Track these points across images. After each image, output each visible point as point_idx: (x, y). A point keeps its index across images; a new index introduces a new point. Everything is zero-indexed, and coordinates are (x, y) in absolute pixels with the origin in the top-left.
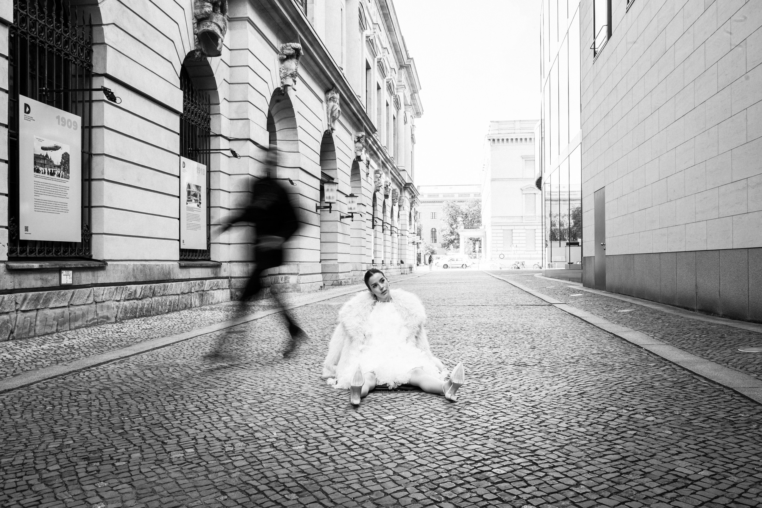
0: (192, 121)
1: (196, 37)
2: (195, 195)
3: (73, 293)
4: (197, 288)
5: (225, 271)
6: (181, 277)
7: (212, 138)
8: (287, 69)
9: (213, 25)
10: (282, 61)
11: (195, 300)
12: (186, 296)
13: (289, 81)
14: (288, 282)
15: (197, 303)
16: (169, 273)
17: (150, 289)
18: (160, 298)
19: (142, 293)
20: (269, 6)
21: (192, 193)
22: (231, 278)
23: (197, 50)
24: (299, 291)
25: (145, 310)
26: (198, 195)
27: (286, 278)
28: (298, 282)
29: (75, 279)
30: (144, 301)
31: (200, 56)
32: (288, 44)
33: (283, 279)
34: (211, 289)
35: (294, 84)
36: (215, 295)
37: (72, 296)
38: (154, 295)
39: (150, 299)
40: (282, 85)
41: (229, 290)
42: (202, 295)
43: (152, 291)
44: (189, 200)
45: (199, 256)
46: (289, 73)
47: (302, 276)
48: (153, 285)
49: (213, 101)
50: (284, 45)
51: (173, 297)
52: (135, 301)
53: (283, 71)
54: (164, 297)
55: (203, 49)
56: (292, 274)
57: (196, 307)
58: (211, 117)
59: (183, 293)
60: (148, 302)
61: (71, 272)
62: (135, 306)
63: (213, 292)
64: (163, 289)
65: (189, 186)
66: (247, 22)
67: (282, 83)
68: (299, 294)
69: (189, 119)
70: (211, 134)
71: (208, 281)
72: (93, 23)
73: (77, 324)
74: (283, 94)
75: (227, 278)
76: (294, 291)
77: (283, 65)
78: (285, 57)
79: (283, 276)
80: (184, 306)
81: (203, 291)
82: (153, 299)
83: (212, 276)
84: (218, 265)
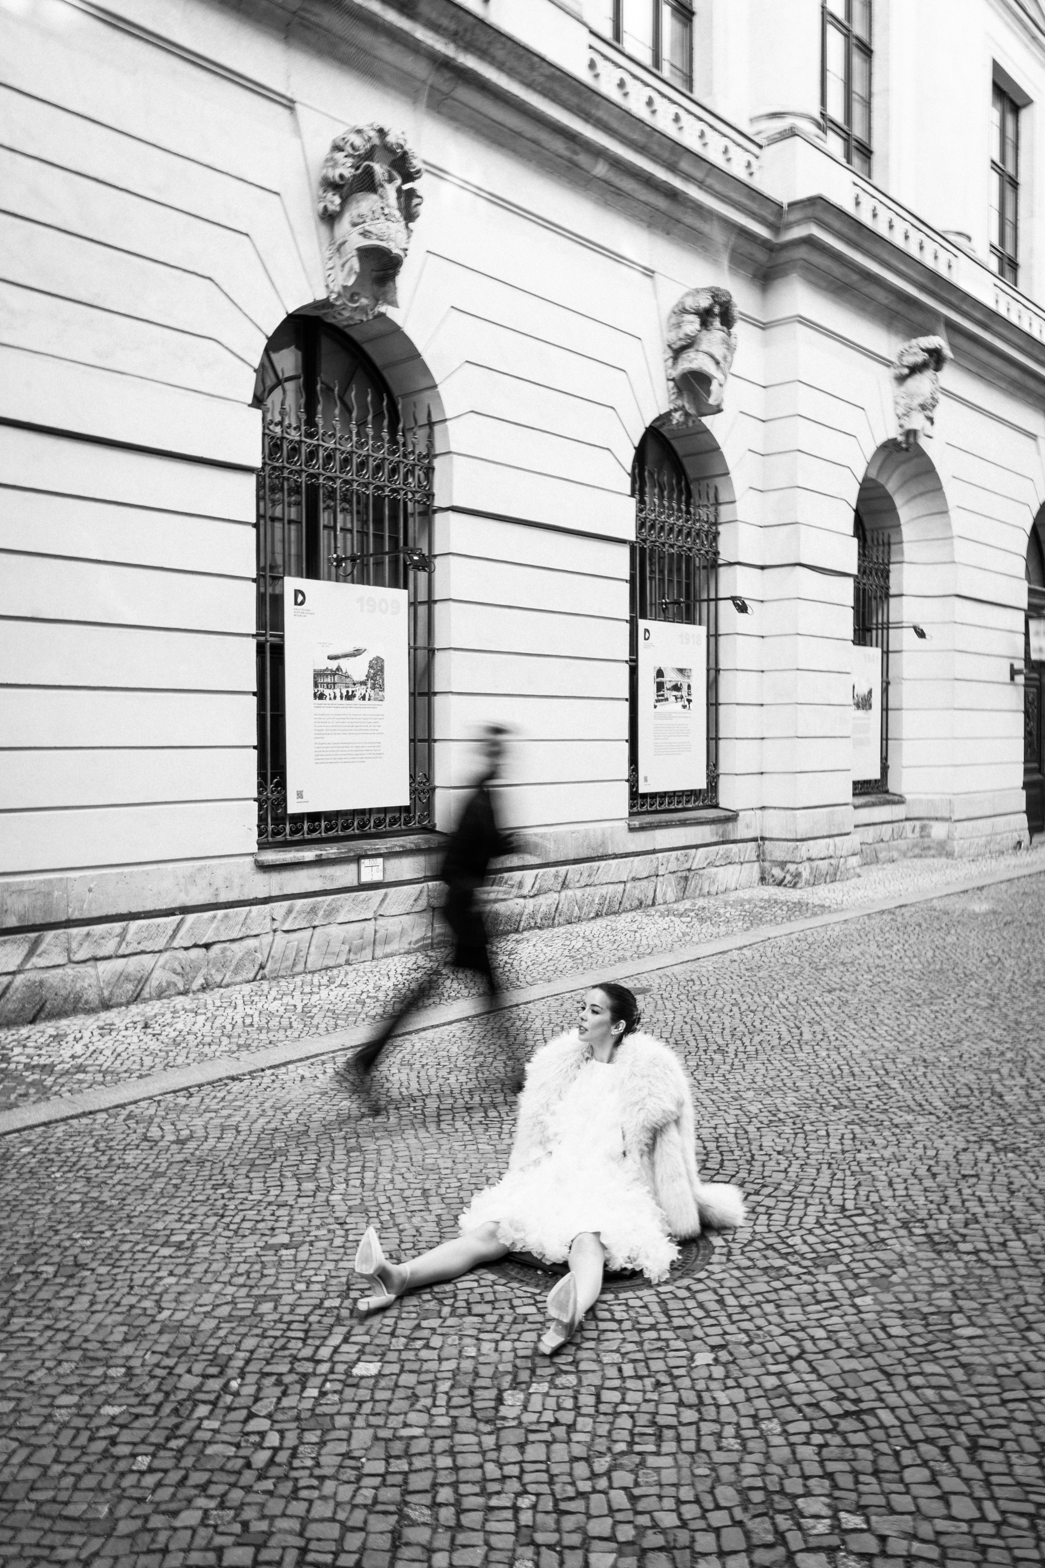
0: (672, 546)
1: (671, 384)
2: (676, 688)
3: (386, 895)
4: (673, 866)
5: (748, 826)
6: (632, 848)
7: (722, 570)
8: (911, 396)
9: (701, 356)
10: (901, 379)
11: (667, 889)
12: (644, 883)
13: (917, 422)
14: (929, 836)
15: (671, 896)
16: (603, 844)
17: (556, 876)
18: (579, 893)
19: (537, 886)
20: (855, 277)
21: (668, 685)
22: (763, 839)
23: (676, 410)
24: (950, 855)
25: (540, 915)
26: (685, 687)
27: (923, 828)
28: (950, 837)
29: (388, 872)
30: (541, 899)
31: (682, 419)
32: (914, 342)
33: (917, 830)
34: (711, 864)
35: (928, 423)
36: (720, 877)
37: (383, 900)
38: (564, 885)
39: (556, 895)
40: (901, 431)
41: (757, 865)
42: (686, 879)
43: (560, 880)
44: (661, 698)
45: (688, 802)
46: (915, 403)
47: (958, 824)
48: (563, 870)
49: (723, 498)
50: (906, 345)
51: (611, 887)
52: (521, 901)
53: (902, 402)
54: (588, 889)
55: (687, 406)
56: (937, 819)
57: (665, 903)
58: (721, 528)
59: (634, 879)
60: (549, 901)
61: (380, 861)
62: (517, 911)
63: (714, 870)
64: (586, 874)
65: (660, 673)
66: (799, 326)
67: (901, 426)
68: (950, 862)
69: (663, 544)
70: (720, 562)
71: (701, 850)
72: (434, 419)
73: (388, 949)
74: (907, 450)
75: (755, 840)
76: (940, 855)
77: (903, 389)
78: (906, 371)
79: (918, 824)
80: (637, 903)
81: (689, 870)
82: (563, 894)
83: (715, 839)
84: (732, 818)
